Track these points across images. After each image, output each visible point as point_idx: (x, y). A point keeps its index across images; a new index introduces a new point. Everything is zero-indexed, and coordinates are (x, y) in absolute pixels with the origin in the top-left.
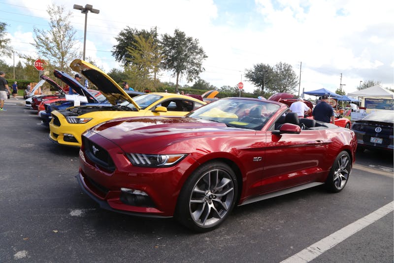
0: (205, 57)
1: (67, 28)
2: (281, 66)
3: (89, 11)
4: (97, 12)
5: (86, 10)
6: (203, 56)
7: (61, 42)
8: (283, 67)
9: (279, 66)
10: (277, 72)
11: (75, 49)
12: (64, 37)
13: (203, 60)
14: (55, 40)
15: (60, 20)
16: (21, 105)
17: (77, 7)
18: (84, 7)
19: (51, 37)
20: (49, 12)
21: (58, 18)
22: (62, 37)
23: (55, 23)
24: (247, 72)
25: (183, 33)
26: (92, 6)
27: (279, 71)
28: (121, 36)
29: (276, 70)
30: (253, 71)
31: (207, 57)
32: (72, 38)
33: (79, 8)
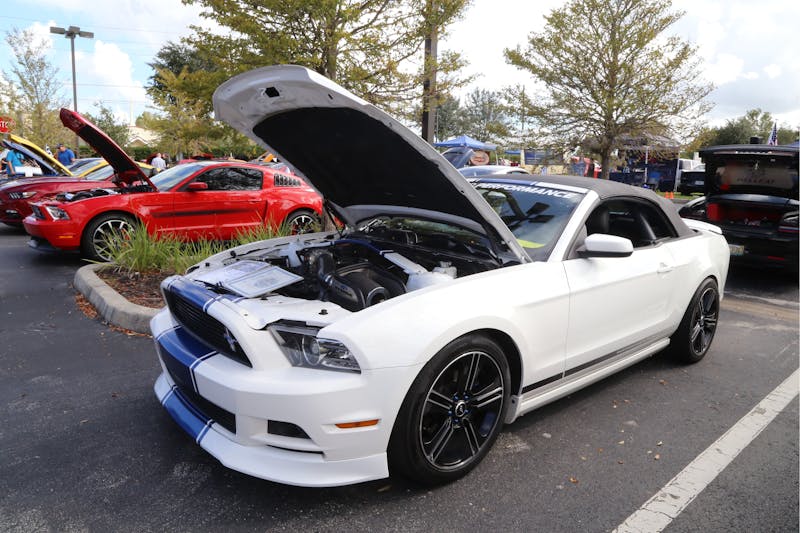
1: (42, 65)
2: (478, 96)
3: (77, 36)
4: (90, 35)
5: (71, 33)
7: (36, 87)
8: (481, 97)
9: (474, 96)
10: (470, 108)
11: (60, 98)
12: (38, 80)
14: (24, 83)
15: (29, 52)
17: (55, 30)
18: (67, 29)
19: (17, 82)
21: (26, 50)
22: (36, 80)
23: (23, 57)
26: (79, 28)
27: (473, 105)
28: (159, 60)
29: (468, 103)
32: (52, 81)
33: (60, 31)
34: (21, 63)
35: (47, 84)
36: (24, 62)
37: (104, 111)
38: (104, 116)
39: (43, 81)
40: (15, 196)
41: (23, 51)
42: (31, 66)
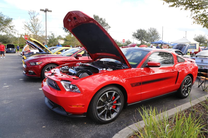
0: (109, 27)
1: (37, 20)
2: (151, 29)
3: (47, 11)
4: (51, 11)
5: (46, 11)
6: (108, 27)
7: (35, 26)
8: (152, 30)
9: (150, 29)
10: (149, 33)
13: (109, 29)
14: (32, 25)
16: (19, 55)
17: (41, 10)
18: (45, 10)
19: (31, 25)
20: (29, 14)
21: (33, 16)
22: (35, 24)
24: (133, 34)
25: (98, 16)
26: (48, 9)
27: (150, 32)
29: (148, 32)
30: (136, 33)
31: (110, 27)
32: (40, 25)
33: (43, 10)
34: (32, 20)
35: (39, 26)
36: (33, 19)
37: (52, 34)
38: (52, 35)
39: (37, 25)
40: (32, 64)
41: (32, 16)
42: (34, 20)
